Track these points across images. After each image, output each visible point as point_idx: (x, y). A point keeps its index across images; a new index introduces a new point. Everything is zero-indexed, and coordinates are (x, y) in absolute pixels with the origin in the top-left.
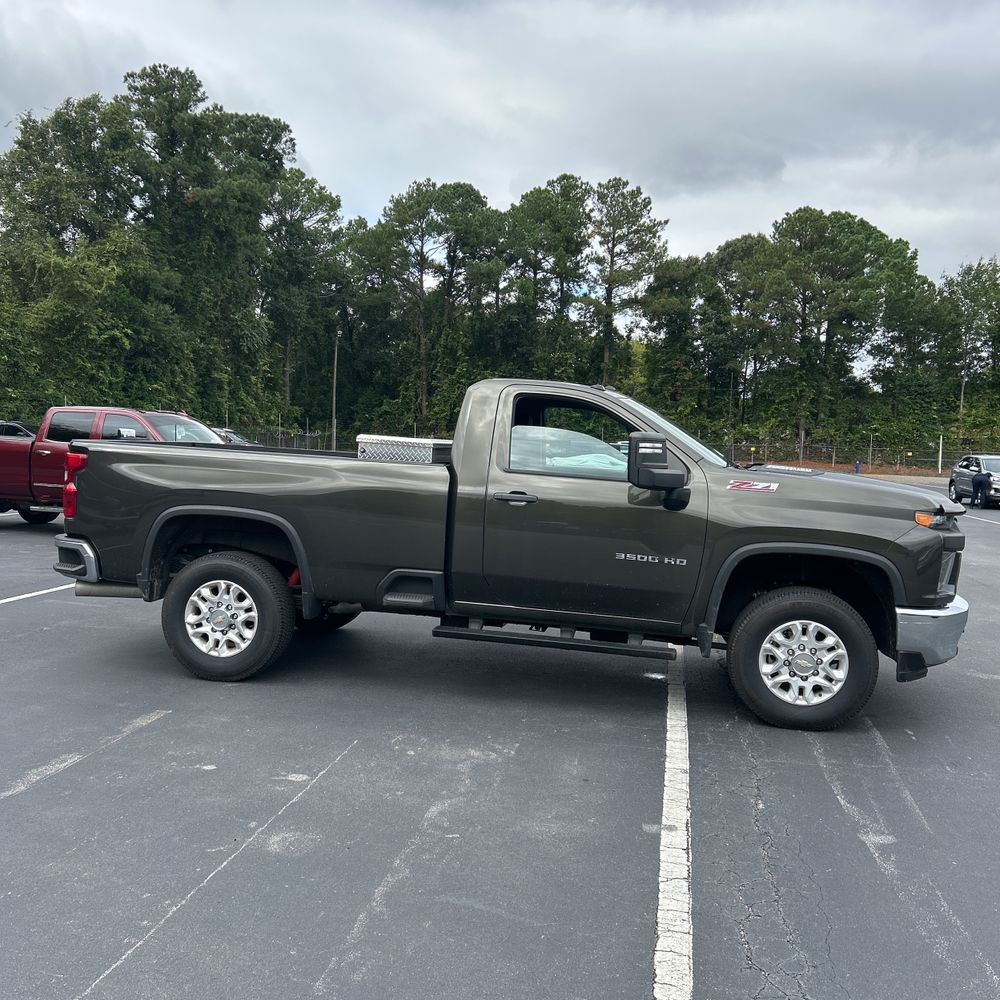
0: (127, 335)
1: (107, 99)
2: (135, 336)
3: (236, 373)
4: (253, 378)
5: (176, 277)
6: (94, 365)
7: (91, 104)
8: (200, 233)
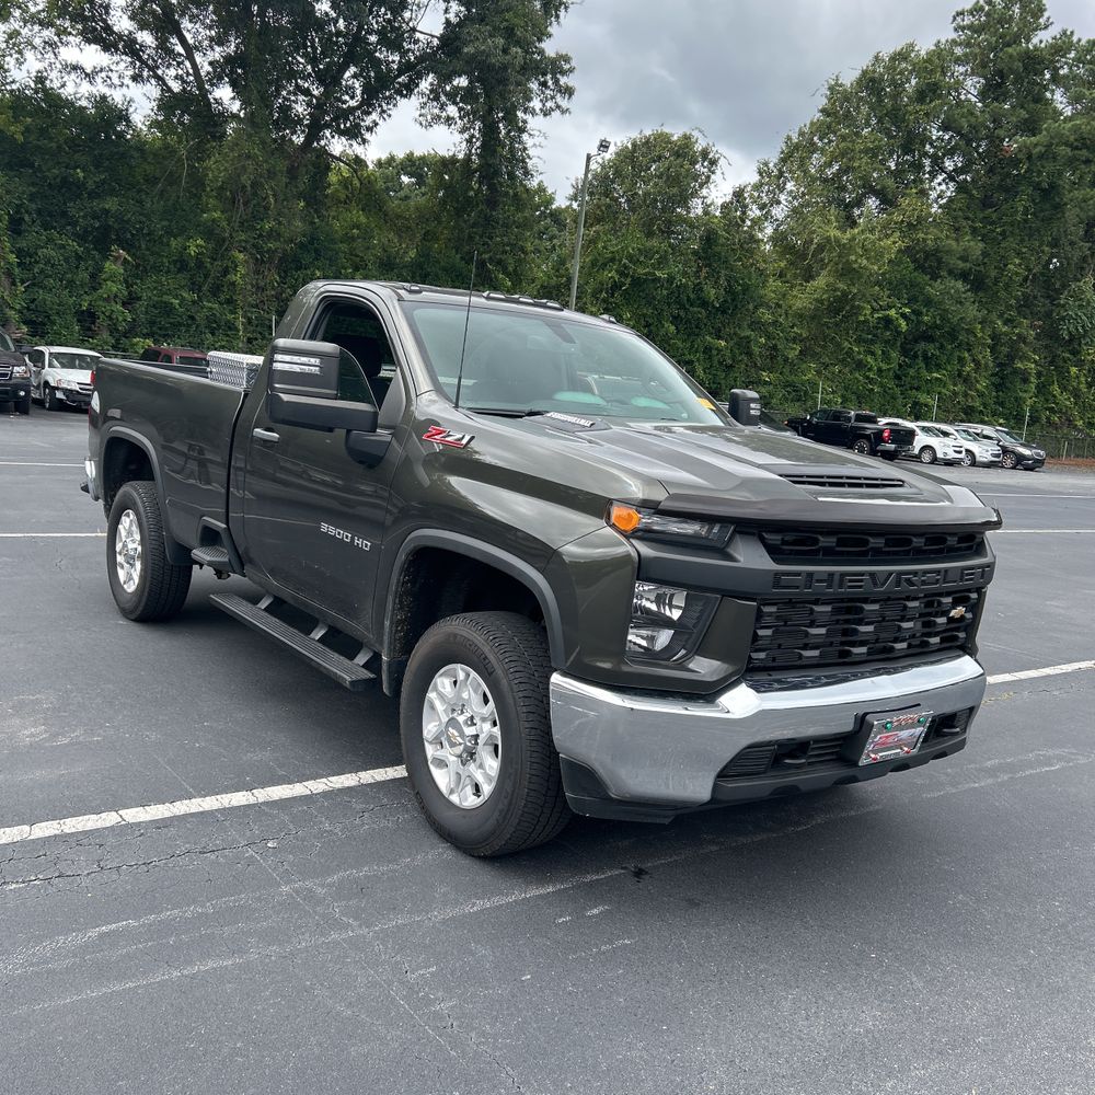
0: (903, 316)
1: (925, 47)
2: (913, 317)
3: (1052, 363)
4: (1074, 370)
5: (977, 247)
6: (862, 349)
7: (902, 56)
8: (1017, 193)
